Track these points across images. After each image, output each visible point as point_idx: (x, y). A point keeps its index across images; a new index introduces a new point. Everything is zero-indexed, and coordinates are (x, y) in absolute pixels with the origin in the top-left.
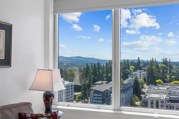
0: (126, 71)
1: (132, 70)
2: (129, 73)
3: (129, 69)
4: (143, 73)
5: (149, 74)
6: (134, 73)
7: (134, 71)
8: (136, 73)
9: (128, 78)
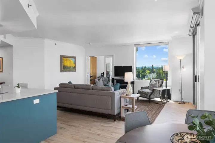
0: (143, 74)
1: (148, 73)
2: (145, 75)
3: (145, 72)
4: (154, 75)
5: (157, 75)
6: (148, 75)
7: (149, 74)
8: (150, 75)
9: (144, 78)
